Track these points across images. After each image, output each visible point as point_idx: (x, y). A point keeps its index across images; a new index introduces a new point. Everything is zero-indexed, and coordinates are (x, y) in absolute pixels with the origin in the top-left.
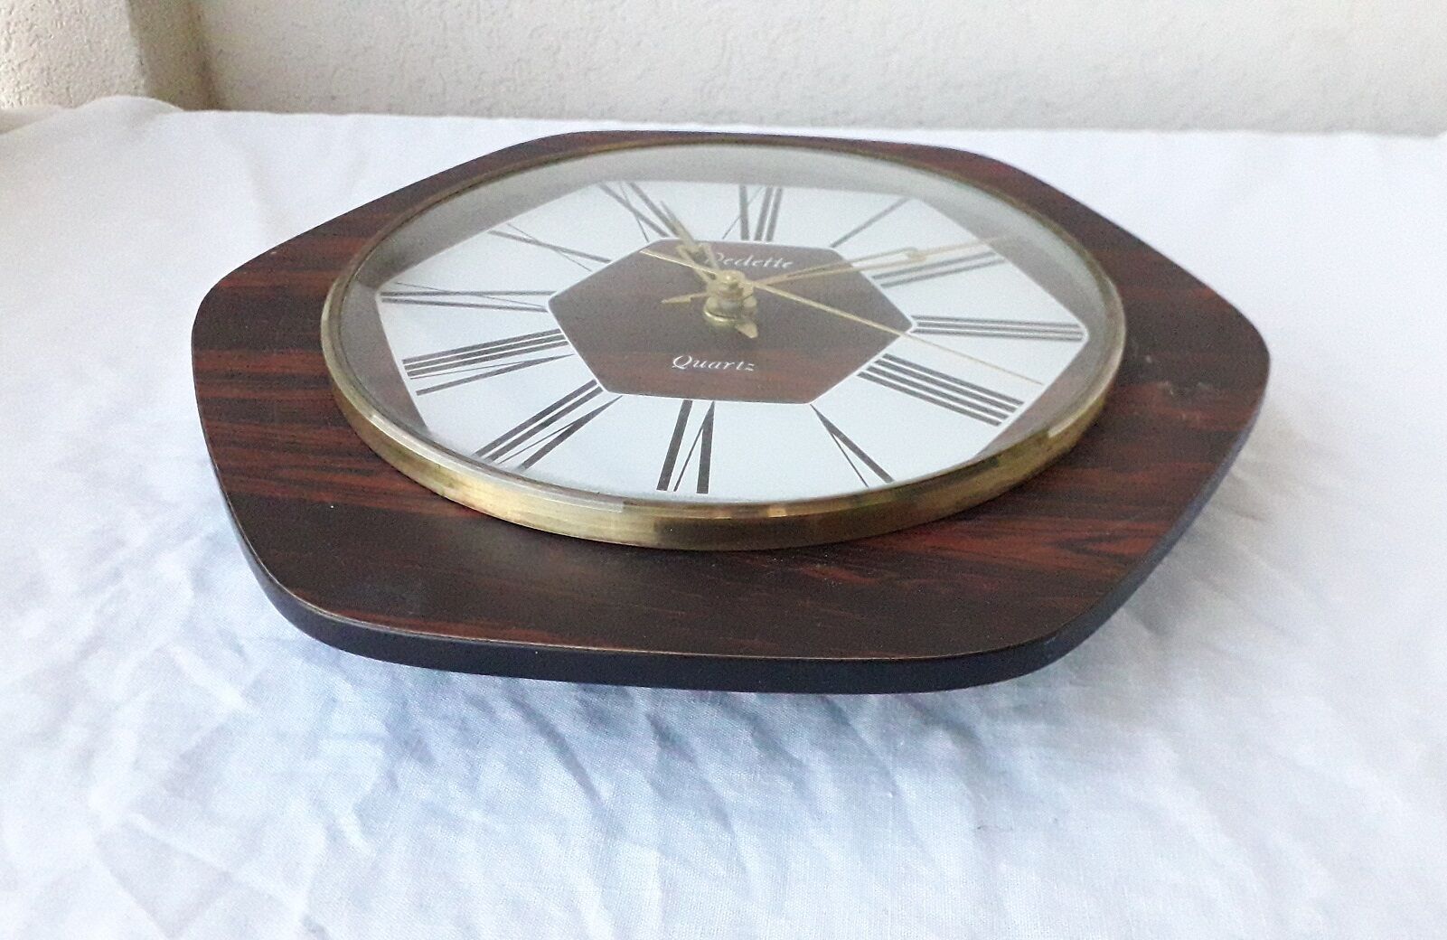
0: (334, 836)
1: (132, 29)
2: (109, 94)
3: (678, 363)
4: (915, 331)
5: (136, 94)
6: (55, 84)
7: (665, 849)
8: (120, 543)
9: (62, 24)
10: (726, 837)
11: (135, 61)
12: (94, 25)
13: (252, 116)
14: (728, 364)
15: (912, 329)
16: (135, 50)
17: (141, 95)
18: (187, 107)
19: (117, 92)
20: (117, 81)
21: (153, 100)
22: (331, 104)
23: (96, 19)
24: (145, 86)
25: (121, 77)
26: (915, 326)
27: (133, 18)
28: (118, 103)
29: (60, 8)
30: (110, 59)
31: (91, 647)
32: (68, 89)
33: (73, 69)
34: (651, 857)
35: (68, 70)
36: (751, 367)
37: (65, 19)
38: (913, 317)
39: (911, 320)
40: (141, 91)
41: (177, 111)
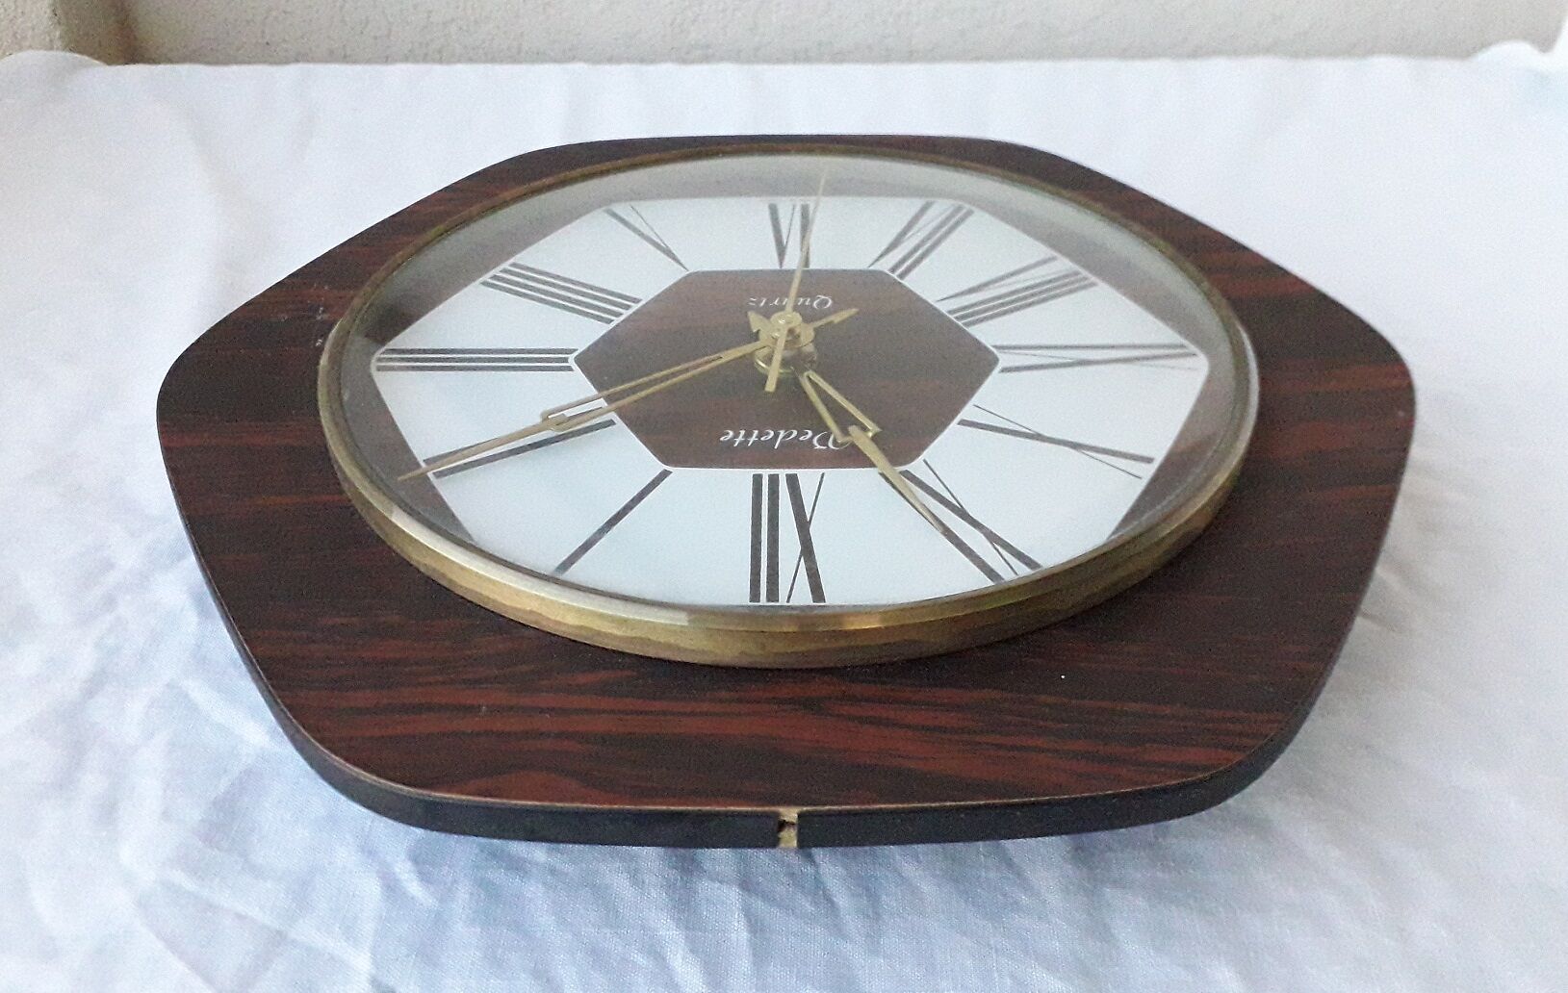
0: (391, 887)
2: (21, 49)
3: (826, 302)
4: (571, 351)
5: (52, 49)
7: (746, 885)
8: (109, 565)
10: (810, 870)
11: (48, 10)
13: (184, 69)
14: (776, 302)
15: (576, 354)
17: (58, 49)
18: (110, 60)
19: (30, 47)
20: (30, 33)
21: (69, 55)
22: (268, 53)
24: (61, 37)
25: (33, 29)
26: (571, 357)
28: (33, 59)
31: (94, 685)
34: (733, 895)
36: (752, 302)
38: (571, 370)
39: (575, 367)
40: (58, 43)
41: (97, 65)
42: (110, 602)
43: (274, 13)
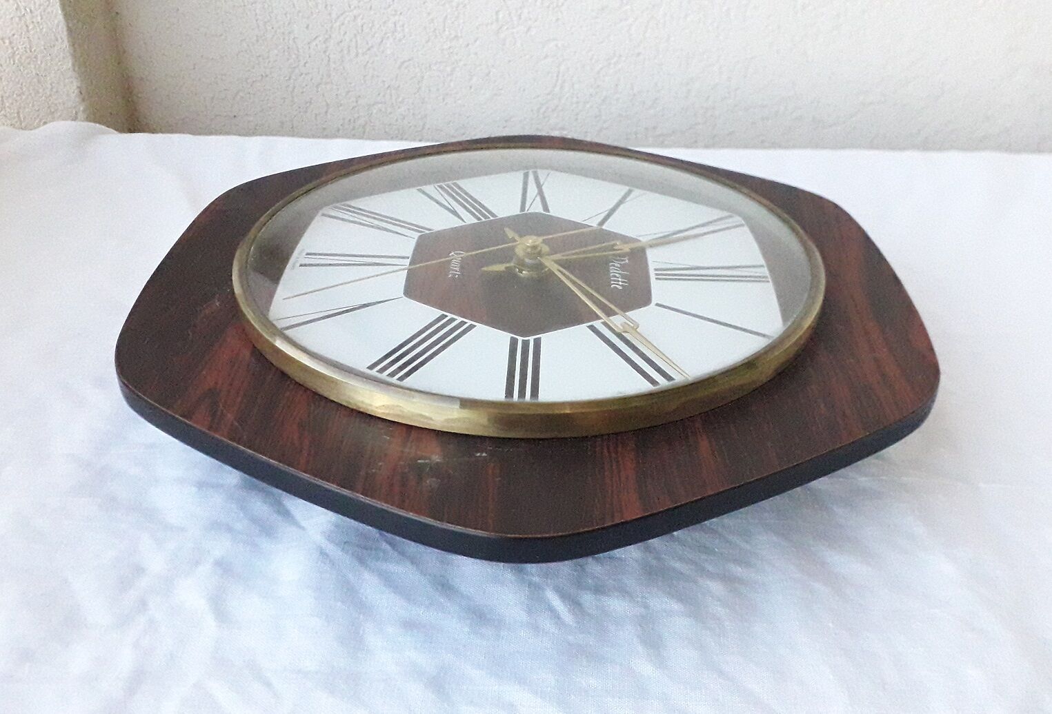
1: (73, 65)
2: (53, 120)
5: (75, 119)
6: (8, 110)
9: (14, 61)
11: (76, 92)
12: (42, 62)
13: (176, 137)
16: (76, 84)
17: (81, 119)
18: (121, 130)
19: (61, 118)
20: (61, 107)
21: (92, 124)
23: (44, 57)
24: (84, 111)
25: (64, 104)
27: (74, 56)
28: (62, 128)
29: (13, 48)
30: (54, 90)
32: (18, 113)
33: (24, 97)
35: (19, 98)
37: (18, 57)
40: (81, 115)
41: (113, 133)
42: (143, 605)
43: (241, 94)
